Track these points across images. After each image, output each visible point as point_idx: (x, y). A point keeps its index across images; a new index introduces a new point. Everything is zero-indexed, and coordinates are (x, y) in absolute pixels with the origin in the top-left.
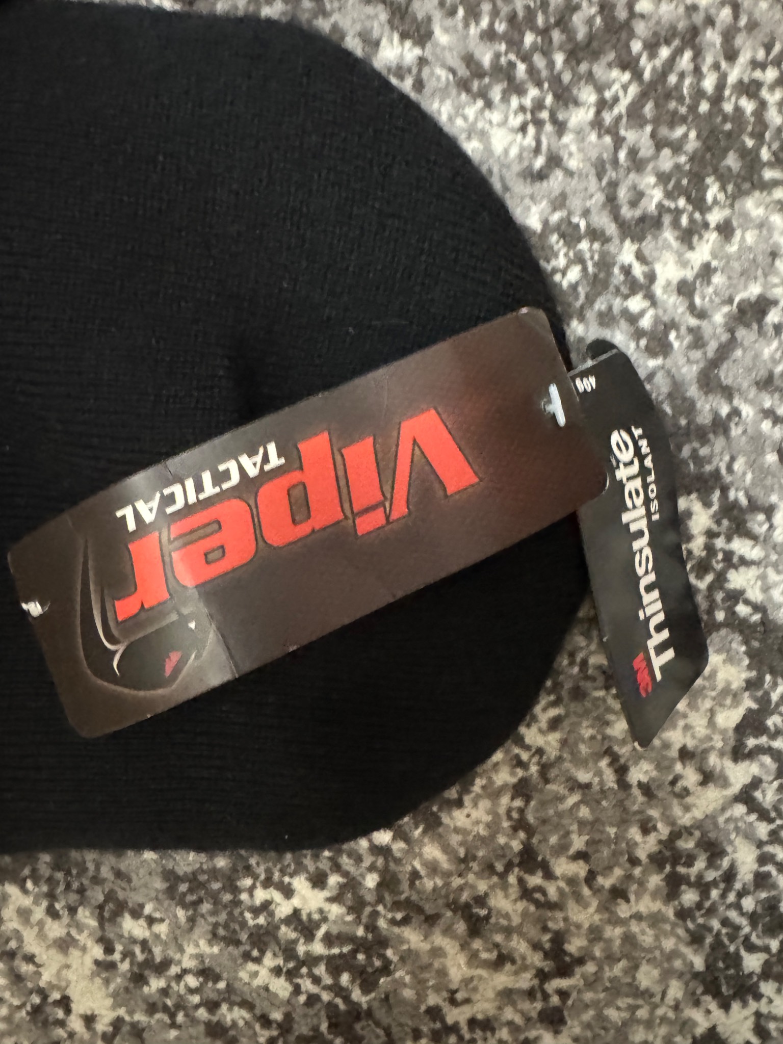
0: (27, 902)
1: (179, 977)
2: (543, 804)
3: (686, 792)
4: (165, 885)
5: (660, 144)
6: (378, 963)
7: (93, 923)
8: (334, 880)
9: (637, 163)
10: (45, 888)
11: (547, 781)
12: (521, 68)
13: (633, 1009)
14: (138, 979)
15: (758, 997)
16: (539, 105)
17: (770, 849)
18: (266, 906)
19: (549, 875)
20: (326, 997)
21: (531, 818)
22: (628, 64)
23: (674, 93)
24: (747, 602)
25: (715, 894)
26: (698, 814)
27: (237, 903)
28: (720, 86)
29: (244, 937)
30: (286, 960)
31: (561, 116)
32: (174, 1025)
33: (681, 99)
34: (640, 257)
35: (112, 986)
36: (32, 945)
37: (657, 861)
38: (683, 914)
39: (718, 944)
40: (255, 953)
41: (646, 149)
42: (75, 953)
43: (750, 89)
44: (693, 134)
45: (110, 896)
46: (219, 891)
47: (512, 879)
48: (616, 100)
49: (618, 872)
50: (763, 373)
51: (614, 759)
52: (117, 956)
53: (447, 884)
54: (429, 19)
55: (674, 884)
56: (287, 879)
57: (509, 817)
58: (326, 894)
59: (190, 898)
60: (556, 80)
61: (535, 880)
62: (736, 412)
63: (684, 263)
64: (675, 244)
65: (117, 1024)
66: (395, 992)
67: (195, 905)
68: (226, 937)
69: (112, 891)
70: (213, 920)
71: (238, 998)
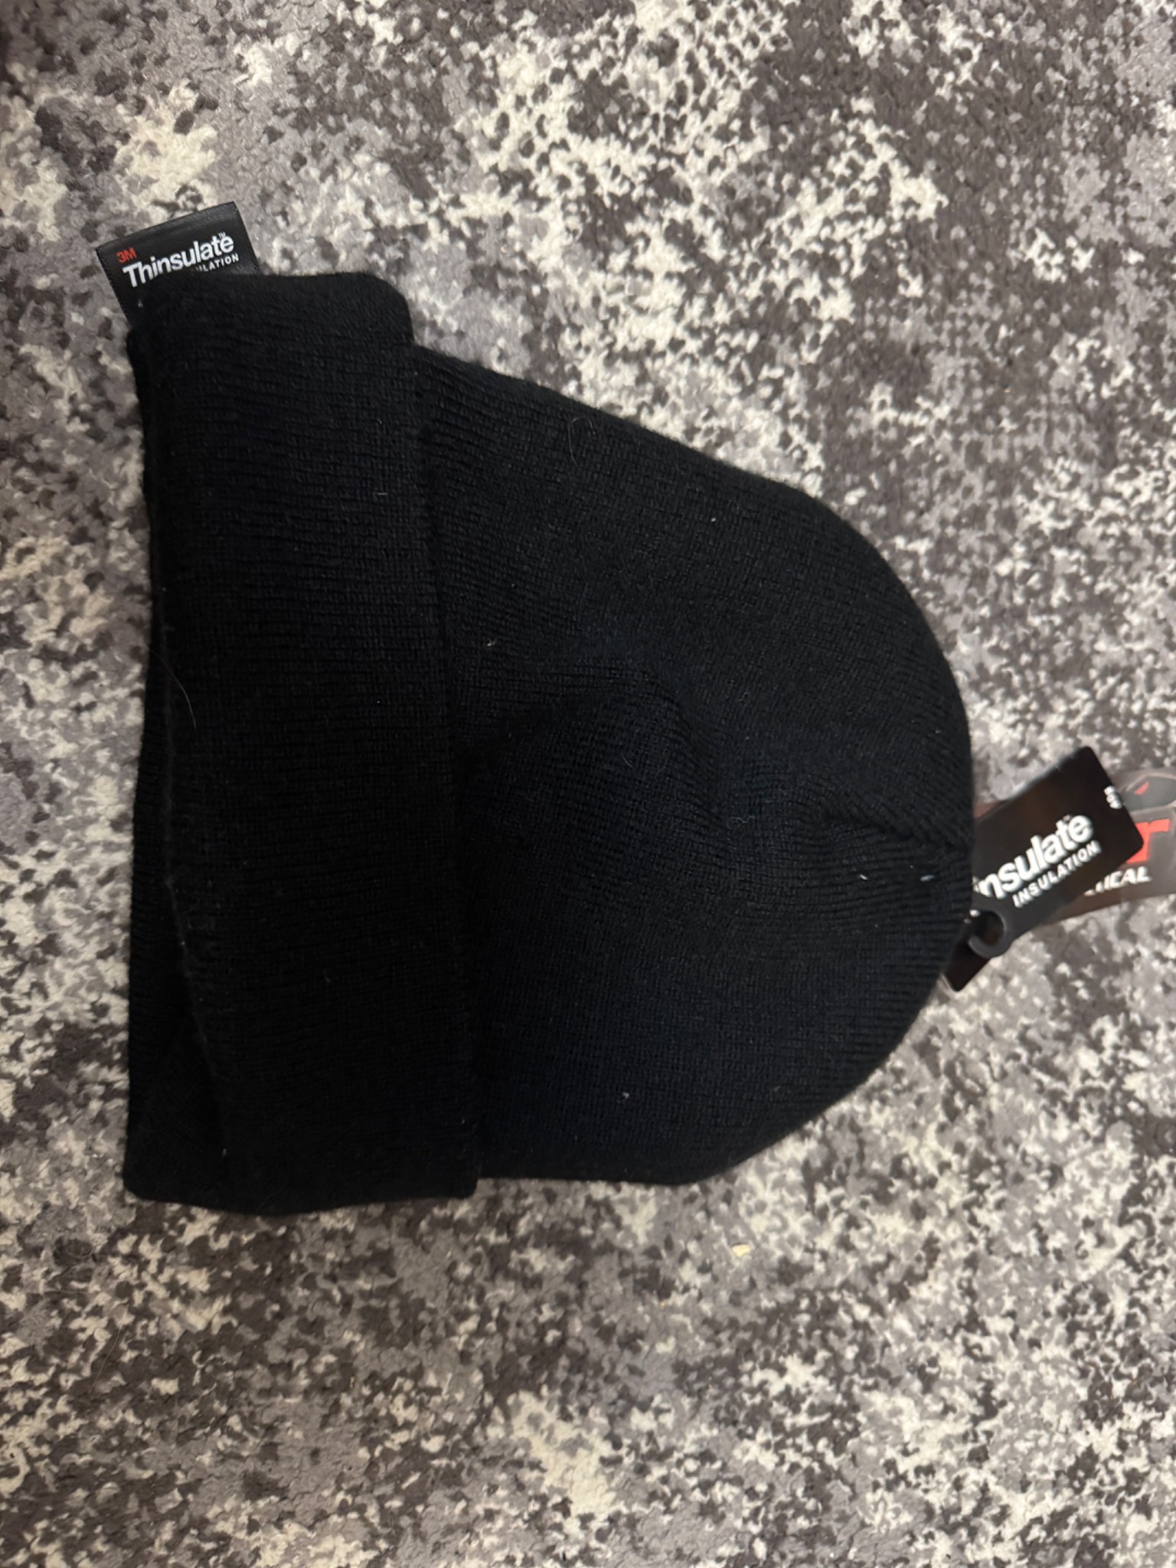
0: (540, 1408)
1: (679, 1463)
2: (986, 1273)
3: (1085, 1255)
4: (675, 1377)
6: (849, 1426)
7: (604, 1421)
8: (821, 1355)
10: (558, 1392)
11: (991, 1253)
12: (1016, 679)
13: (1037, 1438)
14: (642, 1470)
15: (1121, 1415)
16: (1026, 709)
17: (1137, 1295)
18: (762, 1388)
19: (986, 1333)
20: (805, 1463)
21: (975, 1286)
22: (1088, 686)
23: (1113, 712)
24: (1137, 1100)
25: (1099, 1334)
26: (1093, 1271)
27: (738, 1386)
28: (1144, 710)
29: (741, 1416)
30: (775, 1433)
31: (1041, 719)
32: (668, 1511)
33: (1118, 715)
35: (613, 1484)
36: (540, 1451)
37: (1062, 1312)
38: (1077, 1354)
39: (1098, 1377)
40: (750, 1430)
42: (582, 1452)
43: (1161, 715)
44: (1124, 744)
45: (624, 1394)
46: (723, 1377)
47: (958, 1339)
48: (1077, 712)
49: (1035, 1324)
50: (1156, 925)
51: (1040, 1229)
52: (623, 1451)
53: (910, 1349)
54: (955, 632)
55: (1073, 1329)
56: (781, 1359)
57: (960, 1286)
58: (814, 1368)
59: (696, 1387)
60: (1039, 692)
61: (975, 1339)
62: (1138, 954)
65: (613, 1520)
66: (861, 1451)
67: (700, 1393)
68: (725, 1419)
69: (626, 1388)
70: (716, 1404)
71: (730, 1475)
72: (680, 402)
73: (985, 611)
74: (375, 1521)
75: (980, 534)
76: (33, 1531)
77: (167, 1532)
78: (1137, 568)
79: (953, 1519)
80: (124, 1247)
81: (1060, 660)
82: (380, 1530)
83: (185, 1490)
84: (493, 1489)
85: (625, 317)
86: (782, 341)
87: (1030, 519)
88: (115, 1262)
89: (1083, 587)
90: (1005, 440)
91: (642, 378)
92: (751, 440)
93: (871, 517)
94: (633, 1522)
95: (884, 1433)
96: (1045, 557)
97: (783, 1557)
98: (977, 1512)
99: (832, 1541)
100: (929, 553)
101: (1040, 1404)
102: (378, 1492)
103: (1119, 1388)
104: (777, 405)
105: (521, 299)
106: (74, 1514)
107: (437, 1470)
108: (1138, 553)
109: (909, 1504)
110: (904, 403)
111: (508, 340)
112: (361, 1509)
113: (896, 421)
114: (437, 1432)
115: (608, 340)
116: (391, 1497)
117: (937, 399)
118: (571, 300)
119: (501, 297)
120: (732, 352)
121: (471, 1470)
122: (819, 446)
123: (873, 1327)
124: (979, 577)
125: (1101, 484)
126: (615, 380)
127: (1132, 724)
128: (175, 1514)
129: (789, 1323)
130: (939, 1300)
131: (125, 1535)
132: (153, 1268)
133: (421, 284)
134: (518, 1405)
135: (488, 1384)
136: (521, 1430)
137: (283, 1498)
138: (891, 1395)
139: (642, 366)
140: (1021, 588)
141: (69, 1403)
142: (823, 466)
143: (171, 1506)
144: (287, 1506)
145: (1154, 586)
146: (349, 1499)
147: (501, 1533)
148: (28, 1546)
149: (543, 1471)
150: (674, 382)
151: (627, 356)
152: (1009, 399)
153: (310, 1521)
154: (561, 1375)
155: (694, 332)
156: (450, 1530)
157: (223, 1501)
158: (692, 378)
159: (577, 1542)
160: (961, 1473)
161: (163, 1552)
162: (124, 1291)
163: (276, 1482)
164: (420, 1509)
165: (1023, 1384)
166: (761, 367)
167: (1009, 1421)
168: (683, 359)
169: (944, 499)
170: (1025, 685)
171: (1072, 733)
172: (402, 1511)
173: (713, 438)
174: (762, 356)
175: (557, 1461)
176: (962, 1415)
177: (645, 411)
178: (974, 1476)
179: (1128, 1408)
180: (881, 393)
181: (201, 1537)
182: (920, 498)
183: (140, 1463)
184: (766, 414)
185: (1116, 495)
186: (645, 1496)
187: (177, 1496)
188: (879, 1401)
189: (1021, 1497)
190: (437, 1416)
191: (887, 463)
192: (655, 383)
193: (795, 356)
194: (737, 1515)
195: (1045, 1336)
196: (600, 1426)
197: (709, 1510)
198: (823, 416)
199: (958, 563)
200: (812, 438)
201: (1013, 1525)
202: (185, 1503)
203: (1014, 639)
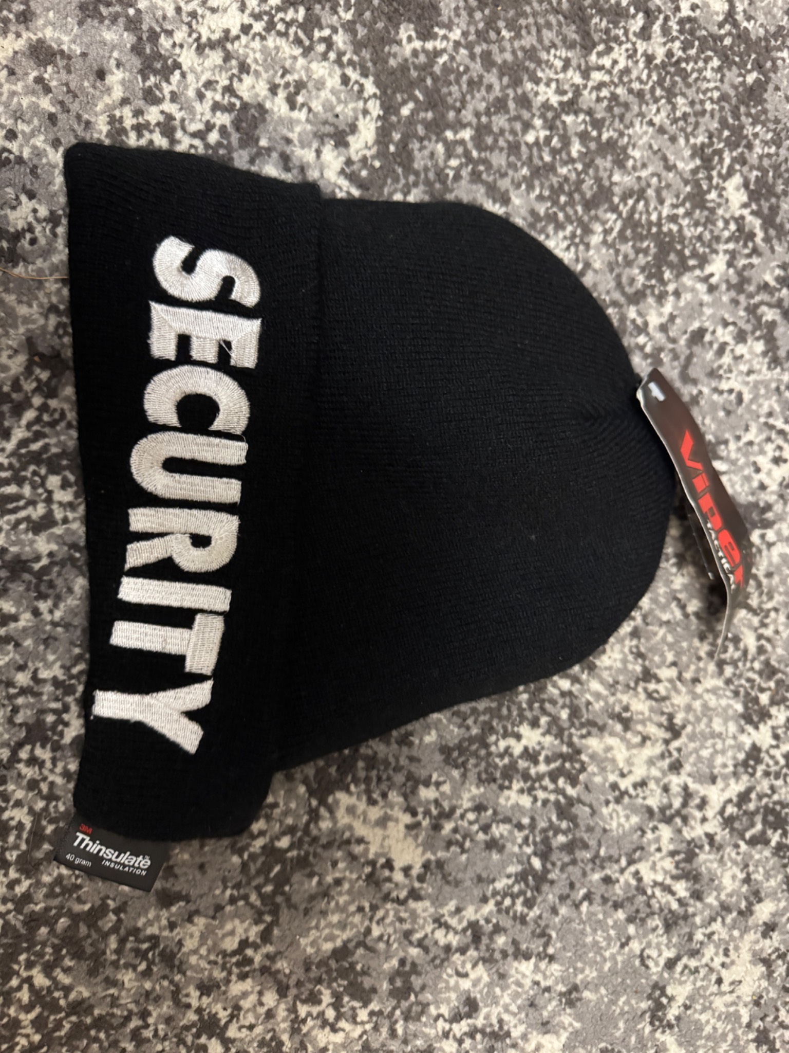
0: (353, 800)
1: (462, 817)
2: (648, 639)
4: (443, 757)
5: (638, 251)
6: (577, 766)
7: (401, 799)
8: (544, 720)
9: (629, 263)
10: (363, 787)
11: (647, 624)
12: (561, 216)
13: (714, 745)
14: (437, 827)
16: (573, 235)
17: (761, 631)
18: (507, 751)
19: (659, 681)
20: (552, 797)
21: (643, 650)
22: (614, 209)
23: (638, 224)
25: (740, 664)
27: (489, 754)
28: (660, 218)
29: (498, 775)
30: (525, 781)
31: (586, 241)
32: (463, 851)
33: (642, 226)
34: (640, 314)
35: (420, 840)
36: (361, 830)
37: (710, 655)
38: (728, 682)
39: (747, 694)
40: (507, 783)
41: (632, 255)
42: (391, 824)
43: (673, 219)
44: (652, 245)
45: (410, 777)
46: (477, 750)
47: (640, 689)
48: (612, 229)
49: (693, 667)
50: (709, 370)
51: (679, 600)
52: (420, 817)
53: (606, 703)
54: (507, 191)
55: (721, 664)
56: (516, 729)
57: (632, 653)
58: (541, 730)
59: (460, 761)
60: (580, 221)
61: (652, 686)
62: (700, 392)
63: (661, 315)
64: (654, 305)
65: (426, 866)
66: (591, 781)
67: (464, 764)
68: (486, 779)
69: (409, 772)
70: (477, 770)
71: (501, 817)
72: (260, 68)
73: (525, 171)
74: (258, 903)
75: (507, 117)
76: (18, 963)
77: (113, 942)
78: (628, 116)
79: (668, 813)
80: (24, 754)
81: (589, 195)
82: (263, 908)
83: (117, 911)
84: (335, 864)
85: (203, 17)
86: (323, 8)
87: (541, 99)
88: (21, 766)
89: (593, 139)
90: (508, 45)
91: (227, 57)
92: (320, 85)
93: (424, 122)
94: (440, 864)
95: (603, 765)
96: (558, 123)
97: (554, 864)
98: (685, 804)
99: (586, 846)
100: (472, 138)
101: (710, 720)
102: (254, 883)
103: (764, 698)
104: (332, 56)
105: (122, 20)
106: (44, 944)
107: (292, 859)
108: (626, 106)
109: (634, 809)
110: (426, 35)
111: (121, 52)
112: (246, 897)
113: (423, 47)
114: (284, 833)
115: (195, 35)
116: (265, 884)
117: (449, 26)
118: (159, 13)
119: (107, 22)
120: (288, 25)
121: (315, 855)
122: (371, 79)
123: (576, 693)
124: (514, 148)
125: (587, 62)
126: (208, 63)
127: (654, 230)
128: (115, 929)
129: (514, 703)
130: (619, 665)
131: (84, 952)
132: (48, 764)
133: (45, 26)
134: (337, 802)
135: (311, 793)
136: (343, 819)
137: (188, 902)
138: (601, 738)
139: (224, 49)
140: (547, 149)
141: (17, 871)
142: (378, 93)
143: (110, 925)
144: (191, 907)
145: (645, 127)
146: (235, 893)
147: (349, 892)
148: (17, 973)
149: (368, 843)
150: (251, 55)
151: (212, 45)
152: (502, 14)
153: (211, 913)
154: (362, 774)
155: (257, 17)
156: (312, 898)
157: (146, 912)
158: (264, 50)
159: (404, 886)
160: (666, 780)
161: (114, 957)
162: (33, 785)
163: (180, 892)
164: (287, 888)
165: (695, 711)
166: (313, 31)
167: (692, 738)
168: (253, 38)
169: (473, 97)
170: (568, 217)
171: (611, 246)
172: (275, 893)
173: (292, 89)
174: (311, 23)
175: (375, 835)
176: (657, 741)
177: (235, 80)
178: (676, 782)
179: (774, 711)
180: (406, 31)
181: (137, 940)
182: (455, 101)
183: (79, 900)
184: (325, 64)
185: (600, 68)
186: (444, 844)
187: (113, 917)
188: (594, 744)
189: (713, 788)
190: (281, 822)
191: (424, 80)
192: (237, 59)
193: (336, 17)
194: (514, 843)
195: (702, 673)
196: (398, 804)
197: (493, 845)
198: (368, 56)
199: (496, 141)
200: (365, 75)
201: (712, 808)
202: (119, 921)
203: (551, 187)
